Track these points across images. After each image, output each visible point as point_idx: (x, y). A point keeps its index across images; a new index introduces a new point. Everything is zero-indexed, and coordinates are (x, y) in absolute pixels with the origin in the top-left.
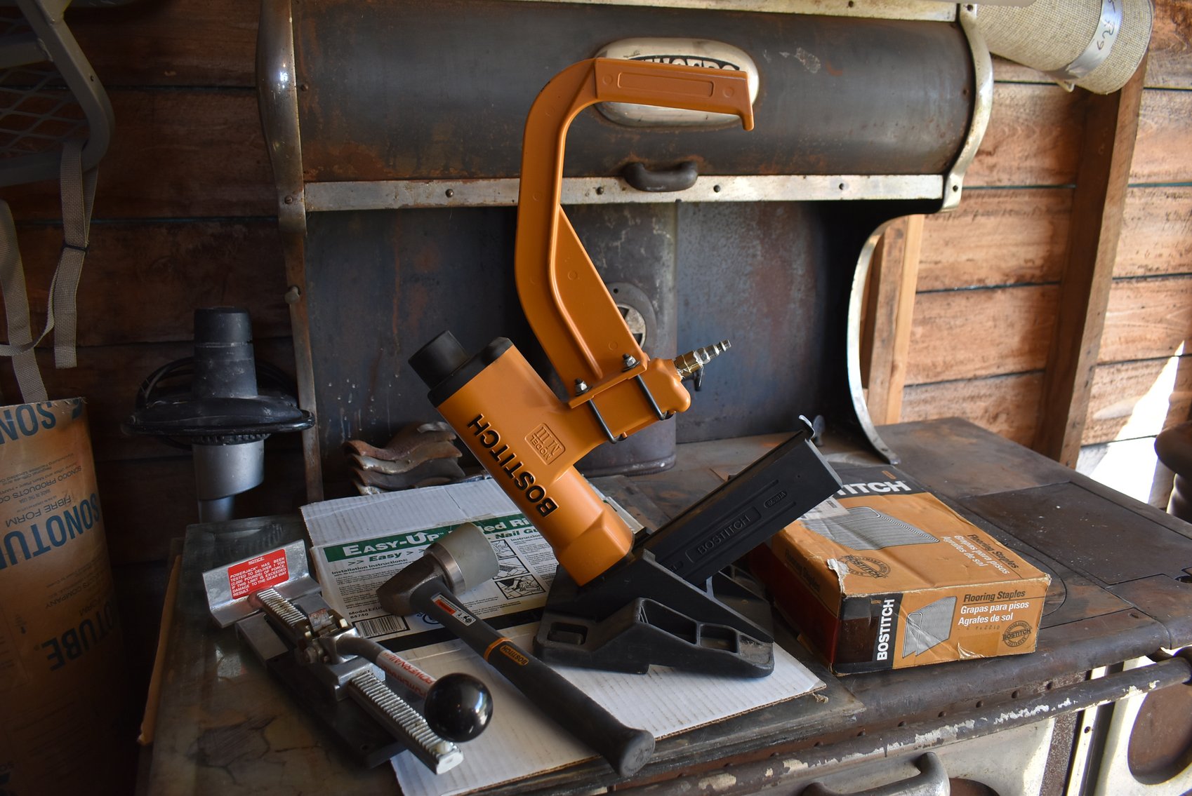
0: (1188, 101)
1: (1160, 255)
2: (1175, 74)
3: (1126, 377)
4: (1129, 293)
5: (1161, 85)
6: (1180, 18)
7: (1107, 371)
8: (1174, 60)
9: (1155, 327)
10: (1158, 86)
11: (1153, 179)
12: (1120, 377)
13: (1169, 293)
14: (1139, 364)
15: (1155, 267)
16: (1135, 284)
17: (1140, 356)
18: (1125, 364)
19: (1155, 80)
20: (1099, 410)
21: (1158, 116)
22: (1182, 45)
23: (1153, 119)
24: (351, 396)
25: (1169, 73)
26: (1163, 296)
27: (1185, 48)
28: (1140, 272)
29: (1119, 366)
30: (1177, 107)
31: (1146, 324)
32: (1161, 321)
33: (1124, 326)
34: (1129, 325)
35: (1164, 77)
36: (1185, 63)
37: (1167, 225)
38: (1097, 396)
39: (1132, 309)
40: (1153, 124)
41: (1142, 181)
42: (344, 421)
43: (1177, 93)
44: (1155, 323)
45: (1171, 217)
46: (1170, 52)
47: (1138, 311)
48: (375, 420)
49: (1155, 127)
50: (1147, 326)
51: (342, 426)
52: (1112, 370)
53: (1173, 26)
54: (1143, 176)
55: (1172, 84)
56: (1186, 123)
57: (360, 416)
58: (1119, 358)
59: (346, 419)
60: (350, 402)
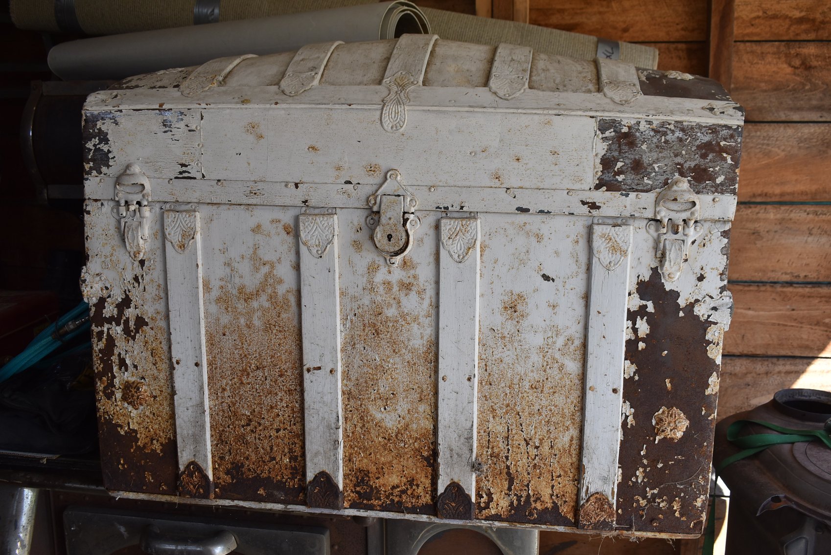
0: (818, 131)
1: (807, 265)
2: (799, 109)
3: (784, 371)
4: (774, 295)
5: (783, 118)
6: (797, 62)
7: (760, 363)
8: (796, 98)
9: (812, 329)
10: (779, 120)
11: (787, 198)
12: (777, 369)
13: (823, 299)
14: (798, 361)
15: (802, 275)
16: (779, 288)
17: (797, 353)
18: (781, 359)
19: (776, 115)
20: (756, 397)
21: (784, 145)
22: (804, 85)
23: (779, 148)
25: (791, 109)
26: (817, 301)
27: (807, 88)
28: (787, 278)
29: (775, 360)
30: (805, 137)
31: (800, 325)
32: (818, 324)
33: (774, 324)
34: (779, 325)
35: (786, 112)
36: (810, 99)
37: (810, 239)
38: (750, 383)
39: (780, 310)
40: (779, 151)
41: (774, 199)
43: (803, 125)
44: (811, 325)
45: (815, 231)
46: (791, 91)
47: (788, 313)
49: (783, 154)
50: (801, 327)
52: (766, 363)
53: (789, 70)
54: (776, 195)
55: (796, 117)
56: (820, 151)
58: (770, 352)
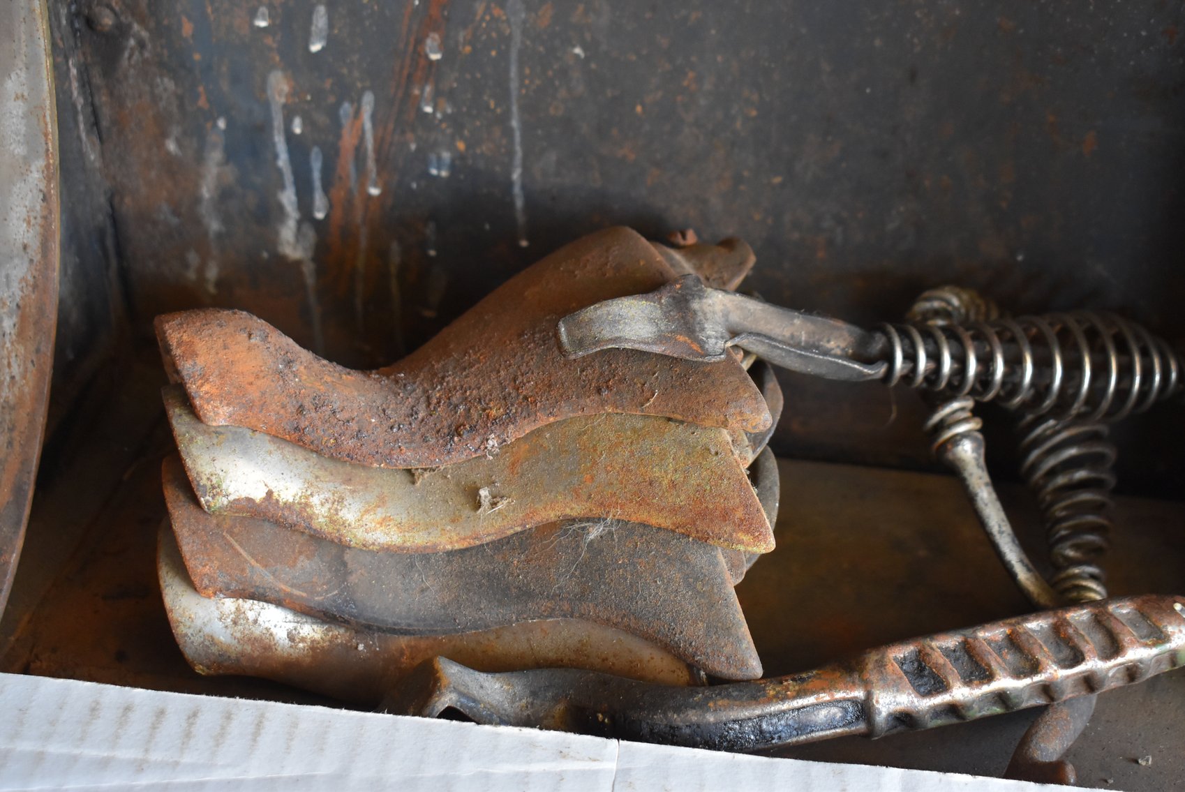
24: (320, 18)
42: (290, 137)
48: (446, 156)
51: (283, 161)
57: (368, 125)
59: (298, 130)
60: (316, 47)
